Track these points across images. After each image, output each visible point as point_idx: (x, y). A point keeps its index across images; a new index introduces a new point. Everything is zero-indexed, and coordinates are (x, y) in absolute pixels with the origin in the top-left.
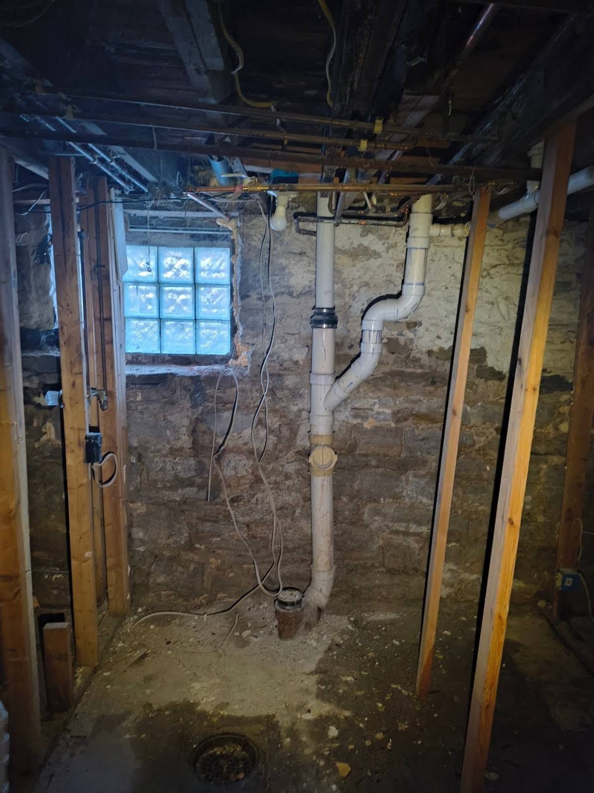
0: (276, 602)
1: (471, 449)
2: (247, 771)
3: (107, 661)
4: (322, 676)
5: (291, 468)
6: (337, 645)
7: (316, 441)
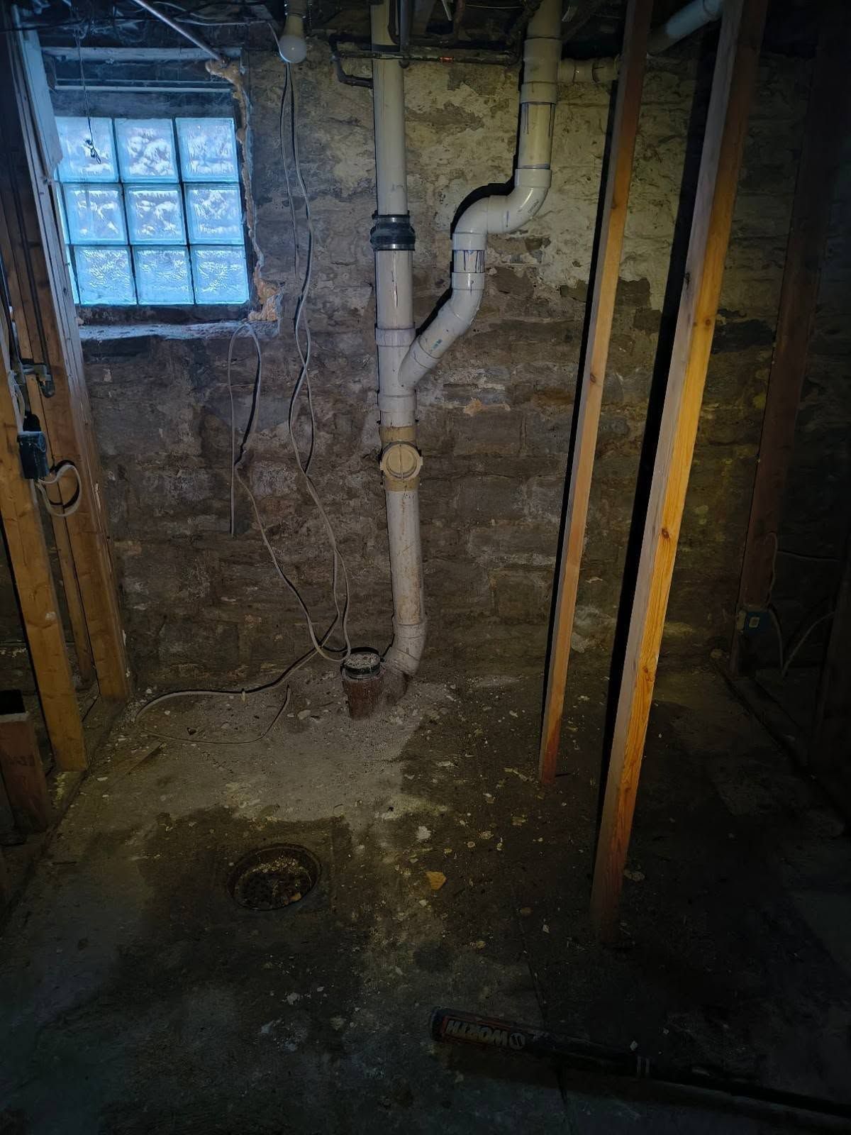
0: (344, 670)
1: (623, 441)
2: (305, 890)
3: (102, 762)
4: (409, 762)
5: (356, 481)
6: (431, 722)
7: (390, 438)
